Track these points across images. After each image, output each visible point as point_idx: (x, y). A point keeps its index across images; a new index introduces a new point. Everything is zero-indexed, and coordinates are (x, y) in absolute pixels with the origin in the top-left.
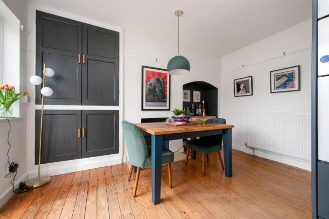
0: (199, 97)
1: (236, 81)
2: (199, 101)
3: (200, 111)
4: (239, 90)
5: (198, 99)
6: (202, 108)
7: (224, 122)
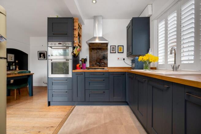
0: (13, 58)
1: (39, 52)
2: (13, 60)
3: (14, 67)
4: (40, 57)
5: (12, 59)
6: (15, 65)
7: (30, 72)
